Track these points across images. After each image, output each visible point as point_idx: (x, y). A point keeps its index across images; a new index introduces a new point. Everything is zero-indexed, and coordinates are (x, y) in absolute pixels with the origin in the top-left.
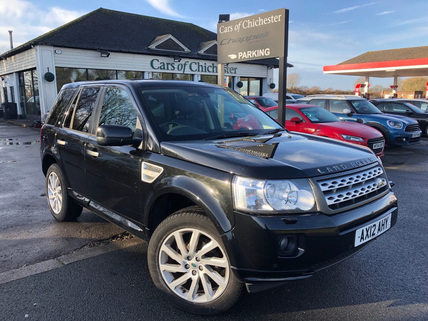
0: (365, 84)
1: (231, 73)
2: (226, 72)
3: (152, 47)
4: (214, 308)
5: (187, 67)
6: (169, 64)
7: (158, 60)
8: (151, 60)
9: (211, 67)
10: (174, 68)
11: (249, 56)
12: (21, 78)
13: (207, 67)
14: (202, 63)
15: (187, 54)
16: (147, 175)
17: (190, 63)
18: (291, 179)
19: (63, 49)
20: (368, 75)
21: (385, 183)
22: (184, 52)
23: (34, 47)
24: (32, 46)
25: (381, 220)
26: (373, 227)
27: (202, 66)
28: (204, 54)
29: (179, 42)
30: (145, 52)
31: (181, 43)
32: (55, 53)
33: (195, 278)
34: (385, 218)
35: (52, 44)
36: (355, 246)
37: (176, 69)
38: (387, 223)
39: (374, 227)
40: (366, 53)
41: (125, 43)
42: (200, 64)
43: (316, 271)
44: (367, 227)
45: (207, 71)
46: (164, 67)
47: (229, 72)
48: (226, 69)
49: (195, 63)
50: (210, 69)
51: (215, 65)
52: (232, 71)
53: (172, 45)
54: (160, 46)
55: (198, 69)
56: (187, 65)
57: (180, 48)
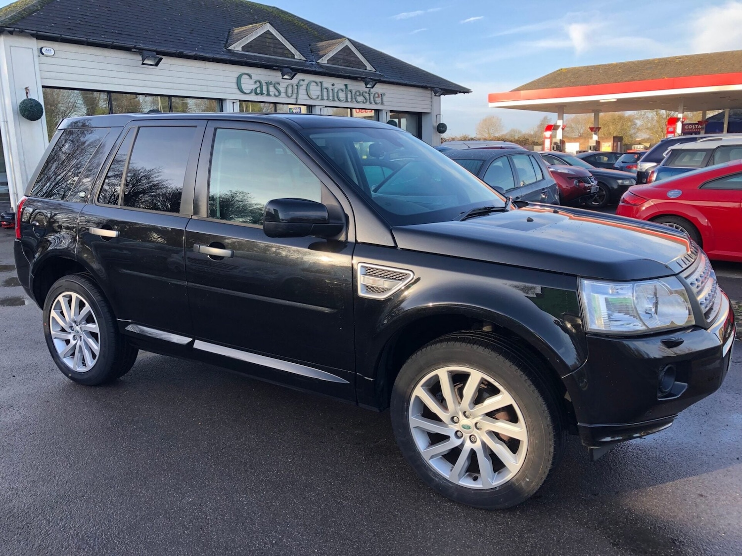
0: (558, 124)
1: (376, 103)
2: (368, 102)
3: (237, 49)
5: (302, 91)
6: (271, 83)
8: (237, 75)
9: (342, 91)
10: (279, 92)
13: (336, 90)
14: (327, 82)
15: (300, 63)
17: (306, 82)
22: (294, 60)
27: (327, 89)
28: (328, 65)
29: (283, 38)
30: (223, 57)
31: (287, 41)
32: (41, 55)
35: (32, 32)
37: (283, 95)
40: (558, 71)
42: (325, 85)
45: (336, 99)
46: (261, 90)
47: (372, 101)
48: (367, 96)
49: (316, 83)
50: (342, 95)
51: (349, 88)
52: (376, 99)
53: (272, 45)
54: (251, 47)
55: (320, 95)
56: (302, 85)
57: (285, 52)
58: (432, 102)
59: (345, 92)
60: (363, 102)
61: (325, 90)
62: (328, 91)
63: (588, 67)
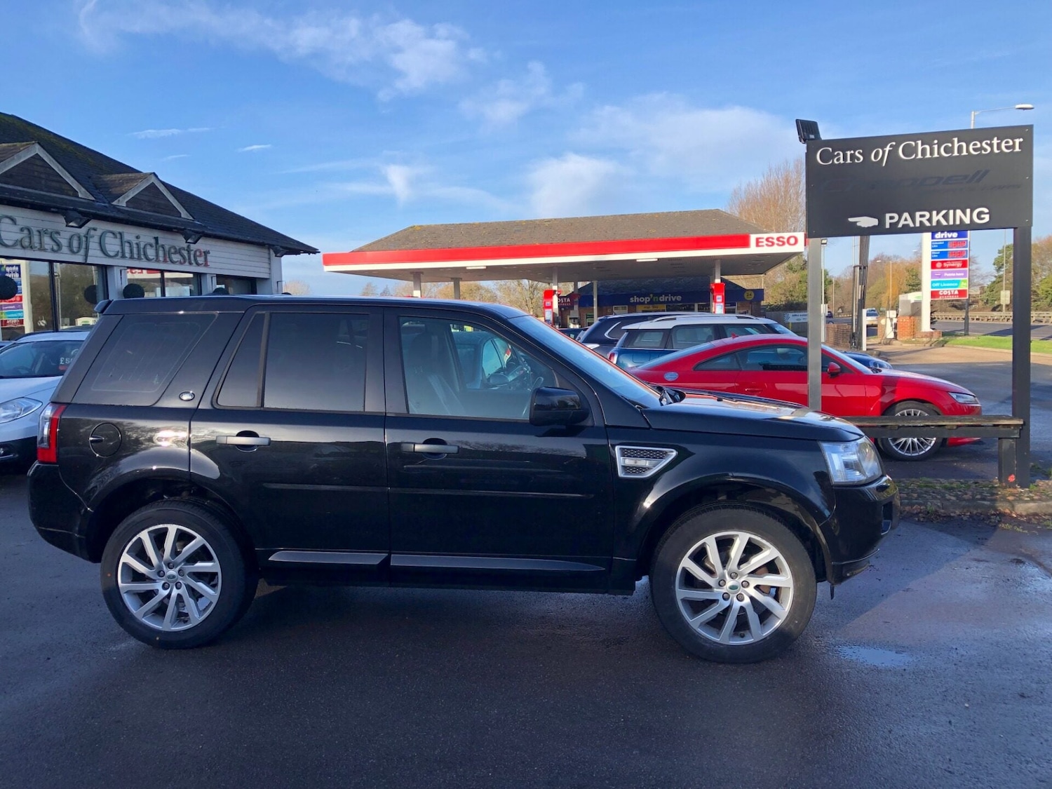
1: (198, 264)
2: (187, 263)
5: (94, 245)
6: (46, 232)
9: (151, 245)
10: (59, 245)
11: (921, 222)
13: (142, 246)
14: (130, 233)
15: (87, 205)
17: (99, 232)
20: (416, 276)
22: (79, 199)
27: (130, 242)
28: (127, 209)
29: (60, 167)
31: (67, 173)
37: (65, 249)
42: (126, 237)
45: (143, 257)
46: (30, 242)
47: (193, 262)
48: (185, 253)
49: (114, 234)
50: (151, 252)
51: (160, 242)
52: (198, 259)
53: (43, 176)
54: (11, 176)
55: (120, 251)
56: (93, 237)
57: (64, 188)
58: (270, 264)
59: (154, 248)
60: (180, 263)
61: (127, 244)
62: (130, 246)
63: (446, 225)
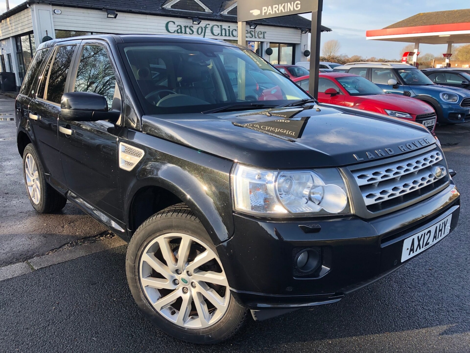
0: (414, 52)
1: (259, 38)
2: (254, 37)
3: (167, 7)
4: (210, 337)
5: (208, 31)
6: (187, 27)
7: (174, 23)
8: (166, 22)
10: (193, 32)
11: (275, 11)
12: (19, 44)
13: (231, 30)
14: (225, 25)
15: (209, 15)
16: (126, 160)
17: (211, 26)
18: (315, 169)
19: (63, 9)
20: (418, 41)
21: (445, 173)
22: (204, 13)
23: (29, 7)
24: (28, 6)
25: (438, 225)
26: (427, 235)
27: (225, 29)
28: (227, 15)
29: (198, 0)
30: (158, 12)
31: (201, 2)
32: (54, 13)
33: (186, 298)
34: (443, 221)
35: (50, 2)
36: (402, 261)
37: (195, 33)
38: (446, 227)
39: (429, 234)
40: (417, 15)
41: (135, 2)
42: (223, 27)
43: (347, 293)
44: (419, 235)
45: (231, 35)
46: (181, 31)
47: (257, 37)
48: (253, 33)
49: (218, 26)
52: (260, 35)
53: (190, 4)
54: (177, 5)
55: (220, 33)
56: (208, 28)
57: (199, 8)
58: (301, 37)
59: (237, 31)
60: (250, 37)
62: (225, 31)
63: (437, 12)
